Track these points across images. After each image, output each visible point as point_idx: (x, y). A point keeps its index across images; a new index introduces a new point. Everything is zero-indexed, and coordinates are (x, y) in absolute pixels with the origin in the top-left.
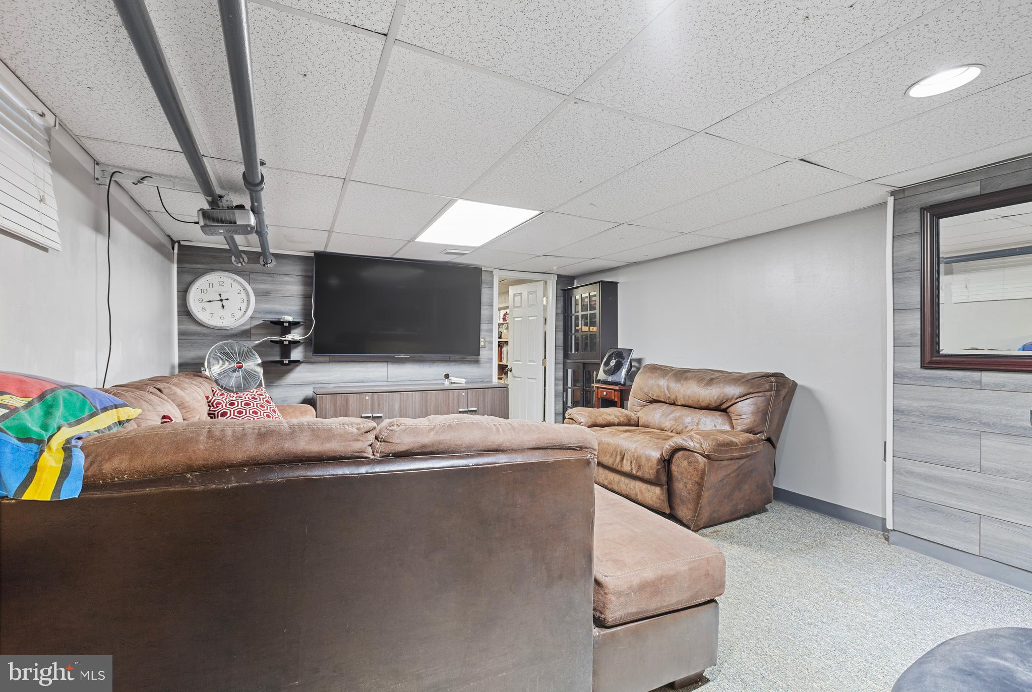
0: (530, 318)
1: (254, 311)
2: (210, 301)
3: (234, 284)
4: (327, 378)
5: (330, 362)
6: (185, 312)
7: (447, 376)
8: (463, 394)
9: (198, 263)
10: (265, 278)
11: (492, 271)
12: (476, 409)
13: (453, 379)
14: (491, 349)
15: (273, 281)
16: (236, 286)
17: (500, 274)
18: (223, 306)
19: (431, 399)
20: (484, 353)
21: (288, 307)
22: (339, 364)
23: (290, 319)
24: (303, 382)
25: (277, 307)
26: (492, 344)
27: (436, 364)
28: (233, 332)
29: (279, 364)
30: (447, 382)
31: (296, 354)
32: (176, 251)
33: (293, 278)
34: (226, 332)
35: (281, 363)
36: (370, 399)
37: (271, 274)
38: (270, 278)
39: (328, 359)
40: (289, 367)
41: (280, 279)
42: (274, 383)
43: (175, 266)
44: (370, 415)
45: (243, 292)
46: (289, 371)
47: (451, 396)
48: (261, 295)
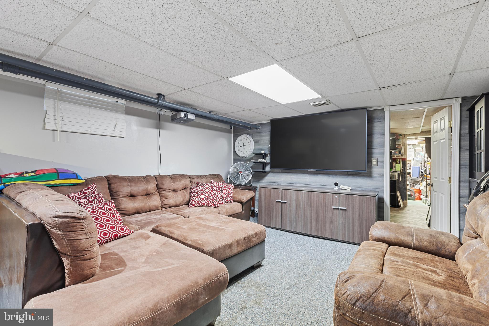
0: (442, 141)
1: (254, 150)
2: (240, 147)
3: (248, 139)
4: (279, 180)
5: (281, 172)
6: (234, 152)
7: (336, 184)
8: (336, 197)
9: (238, 132)
10: (257, 135)
11: (383, 109)
12: (345, 208)
13: (342, 187)
14: (383, 167)
15: (260, 136)
16: (248, 140)
17: (390, 110)
18: (244, 148)
19: (314, 197)
20: (376, 170)
21: (265, 147)
22: (285, 174)
23: (262, 152)
24: (270, 181)
25: (261, 147)
26: (384, 163)
27: (338, 176)
28: (247, 159)
29: (261, 173)
30: (336, 188)
31: (268, 169)
32: (233, 129)
33: (267, 133)
34: (245, 159)
35: (262, 172)
36: (281, 193)
37: (259, 133)
38: (259, 135)
39: (280, 171)
40: (265, 174)
41: (262, 135)
42: (260, 181)
43: (232, 135)
44: (280, 201)
45: (250, 142)
46: (265, 176)
47: (327, 197)
48: (256, 142)
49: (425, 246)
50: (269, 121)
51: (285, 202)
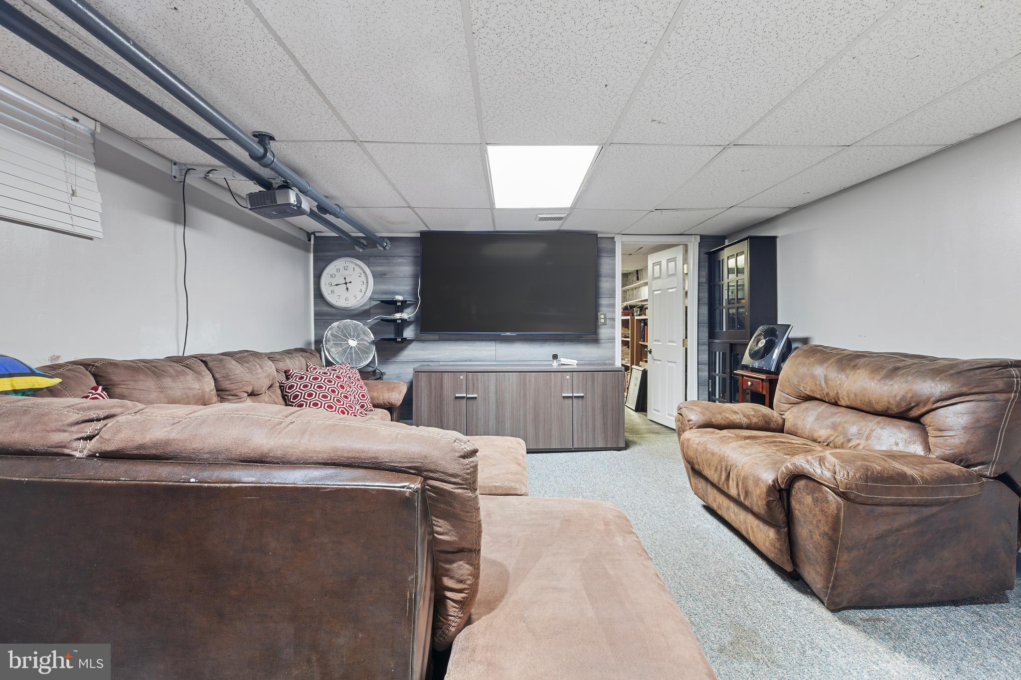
0: (670, 291)
1: (372, 293)
2: (337, 285)
3: (356, 268)
4: (436, 356)
5: (439, 340)
6: (319, 295)
7: (555, 357)
8: (568, 377)
9: (329, 251)
10: (382, 261)
11: (614, 238)
12: (582, 395)
13: (563, 360)
14: (613, 327)
15: (388, 263)
16: (358, 270)
17: (623, 240)
18: (347, 289)
19: (530, 381)
20: (604, 332)
21: (401, 288)
22: (449, 342)
23: (400, 298)
24: (414, 359)
25: (392, 288)
26: (615, 321)
27: (548, 344)
28: (355, 312)
29: (393, 342)
30: (555, 364)
31: (409, 333)
32: (312, 242)
33: (405, 259)
34: (350, 312)
35: (395, 340)
36: (465, 379)
37: (386, 257)
38: (386, 261)
39: (437, 337)
40: (402, 345)
41: (395, 261)
42: (390, 360)
43: (312, 255)
44: (465, 395)
45: (363, 275)
46: (402, 349)
47: (553, 379)
48: (379, 277)
49: (755, 423)
50: (418, 235)
51: (476, 396)
